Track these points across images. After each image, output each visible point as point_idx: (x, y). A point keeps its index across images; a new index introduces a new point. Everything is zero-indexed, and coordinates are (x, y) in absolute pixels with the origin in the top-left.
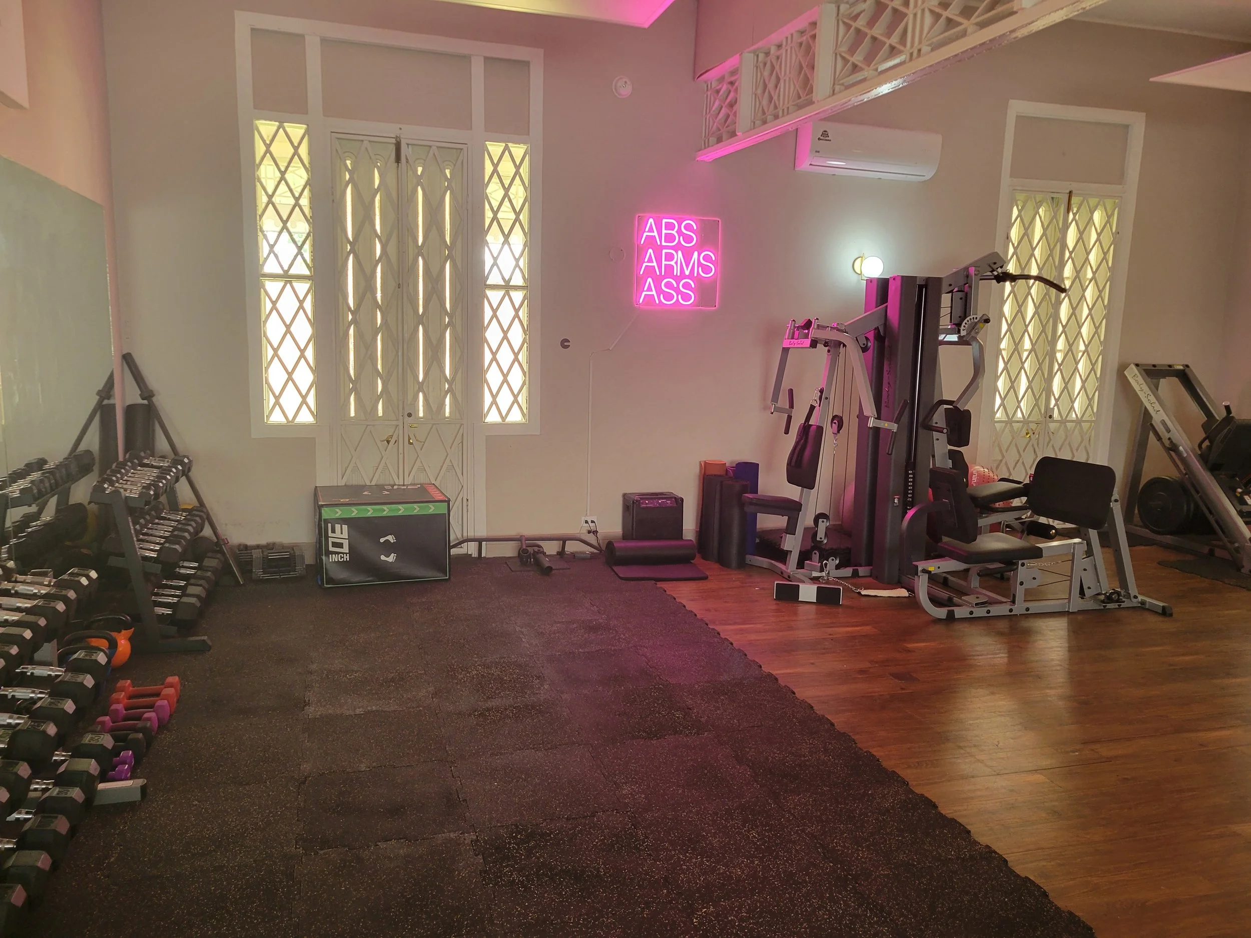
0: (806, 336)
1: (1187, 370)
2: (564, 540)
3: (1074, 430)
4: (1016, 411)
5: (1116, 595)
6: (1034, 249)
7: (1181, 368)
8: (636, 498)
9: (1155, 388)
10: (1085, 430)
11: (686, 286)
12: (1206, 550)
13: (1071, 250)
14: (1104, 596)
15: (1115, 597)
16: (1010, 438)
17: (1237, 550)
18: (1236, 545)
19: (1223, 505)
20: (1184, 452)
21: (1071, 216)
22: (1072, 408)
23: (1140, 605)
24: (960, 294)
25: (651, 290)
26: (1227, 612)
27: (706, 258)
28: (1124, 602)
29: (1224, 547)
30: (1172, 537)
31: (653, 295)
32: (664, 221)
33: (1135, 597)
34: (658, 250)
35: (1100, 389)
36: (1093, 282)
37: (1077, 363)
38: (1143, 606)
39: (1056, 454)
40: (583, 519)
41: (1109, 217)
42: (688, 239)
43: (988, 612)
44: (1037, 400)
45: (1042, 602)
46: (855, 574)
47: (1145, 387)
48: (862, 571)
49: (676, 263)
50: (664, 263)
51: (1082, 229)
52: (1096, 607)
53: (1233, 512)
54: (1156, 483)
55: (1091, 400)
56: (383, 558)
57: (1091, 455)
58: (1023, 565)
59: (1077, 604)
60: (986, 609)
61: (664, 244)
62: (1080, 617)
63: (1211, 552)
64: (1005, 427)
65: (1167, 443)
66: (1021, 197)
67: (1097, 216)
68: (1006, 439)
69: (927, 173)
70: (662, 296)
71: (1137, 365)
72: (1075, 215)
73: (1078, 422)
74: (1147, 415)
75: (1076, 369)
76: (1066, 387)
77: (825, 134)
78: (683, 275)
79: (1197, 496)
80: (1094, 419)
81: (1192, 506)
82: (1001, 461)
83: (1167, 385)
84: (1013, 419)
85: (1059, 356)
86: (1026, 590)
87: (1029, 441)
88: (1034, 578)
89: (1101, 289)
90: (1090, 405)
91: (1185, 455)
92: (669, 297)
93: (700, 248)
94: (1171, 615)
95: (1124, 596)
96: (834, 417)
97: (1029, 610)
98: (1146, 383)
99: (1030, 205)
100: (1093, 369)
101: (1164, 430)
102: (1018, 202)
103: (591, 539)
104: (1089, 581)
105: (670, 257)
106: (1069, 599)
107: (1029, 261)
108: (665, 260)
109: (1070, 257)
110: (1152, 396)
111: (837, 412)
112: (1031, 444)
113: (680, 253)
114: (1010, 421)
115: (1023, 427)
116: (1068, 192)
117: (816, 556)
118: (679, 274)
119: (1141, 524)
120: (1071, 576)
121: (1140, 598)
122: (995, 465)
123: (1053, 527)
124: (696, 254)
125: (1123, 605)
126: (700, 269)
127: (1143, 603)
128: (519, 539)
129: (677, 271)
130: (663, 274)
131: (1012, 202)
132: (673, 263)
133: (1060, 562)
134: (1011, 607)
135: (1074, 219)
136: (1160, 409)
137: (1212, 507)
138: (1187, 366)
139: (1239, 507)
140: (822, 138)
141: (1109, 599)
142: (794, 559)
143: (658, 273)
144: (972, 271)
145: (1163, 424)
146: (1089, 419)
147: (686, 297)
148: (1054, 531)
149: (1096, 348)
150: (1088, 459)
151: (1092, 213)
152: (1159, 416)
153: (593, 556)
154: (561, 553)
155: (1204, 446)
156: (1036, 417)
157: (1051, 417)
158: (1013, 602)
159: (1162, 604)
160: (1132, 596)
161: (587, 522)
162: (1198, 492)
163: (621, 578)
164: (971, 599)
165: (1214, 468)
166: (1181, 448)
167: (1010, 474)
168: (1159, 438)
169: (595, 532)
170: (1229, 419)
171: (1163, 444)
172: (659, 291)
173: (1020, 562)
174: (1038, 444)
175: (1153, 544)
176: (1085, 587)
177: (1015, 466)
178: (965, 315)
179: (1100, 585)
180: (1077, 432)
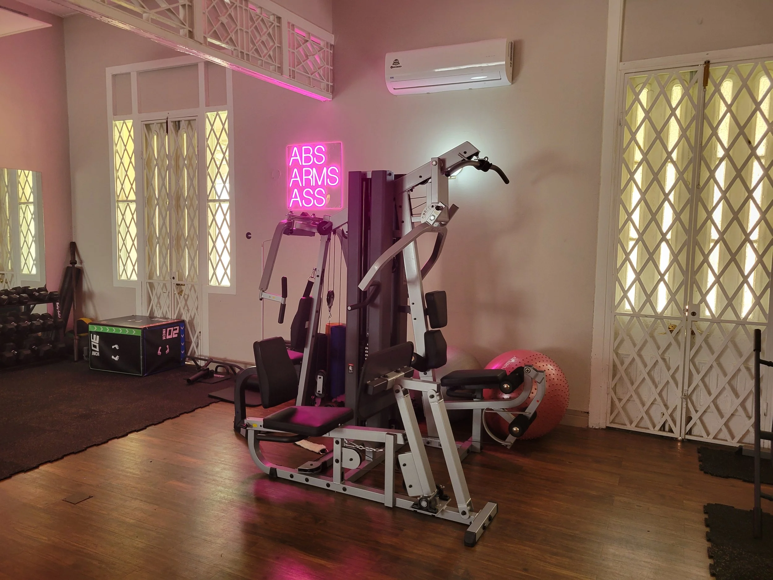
11: (319, 193)
25: (297, 198)
27: (333, 171)
31: (298, 201)
32: (303, 148)
34: (300, 169)
42: (319, 159)
49: (312, 177)
50: (304, 177)
56: (113, 357)
61: (304, 164)
70: (303, 201)
77: (396, 62)
78: (317, 186)
92: (308, 202)
93: (327, 164)
105: (308, 173)
108: (305, 176)
113: (314, 169)
114: (636, 315)
118: (314, 185)
124: (325, 169)
126: (328, 180)
129: (313, 183)
130: (304, 185)
132: (310, 177)
140: (394, 66)
143: (301, 185)
147: (320, 201)
172: (302, 198)
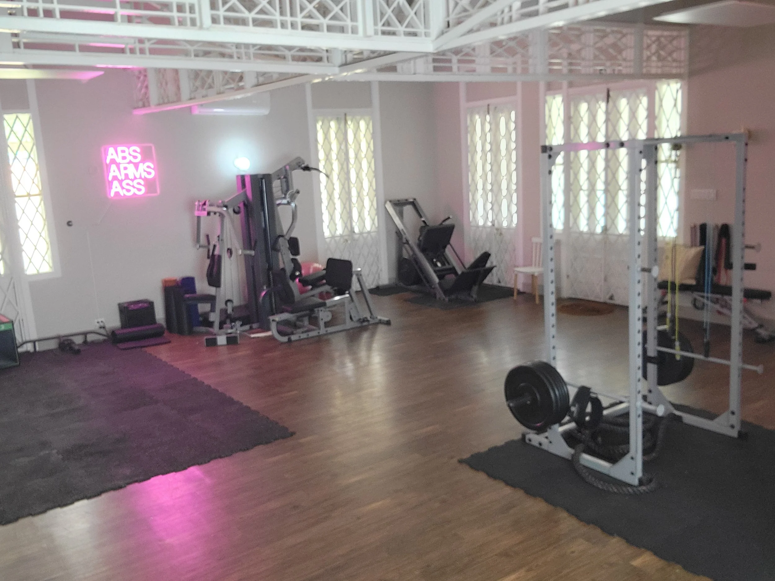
0: (204, 210)
1: (415, 201)
2: (85, 334)
3: (367, 237)
4: (336, 231)
5: (367, 319)
7: (412, 200)
8: (125, 305)
9: (401, 212)
10: (372, 237)
11: (139, 184)
14: (362, 320)
16: (335, 245)
17: (434, 289)
18: (433, 287)
19: (427, 269)
20: (411, 244)
22: (365, 225)
23: (378, 321)
24: (284, 180)
27: (148, 167)
28: (370, 321)
32: (119, 148)
33: (377, 318)
34: (118, 165)
36: (365, 159)
37: (364, 202)
38: (380, 322)
40: (96, 321)
41: (368, 125)
42: (135, 157)
43: (308, 335)
44: (346, 224)
45: (333, 327)
46: (251, 328)
47: (394, 212)
48: (255, 326)
51: (355, 132)
53: (431, 271)
55: (373, 220)
57: (378, 249)
58: (322, 311)
59: (349, 325)
60: (307, 333)
64: (332, 240)
65: (404, 241)
66: (320, 118)
67: (362, 125)
68: (333, 246)
69: (265, 111)
71: (390, 201)
72: (349, 126)
73: (368, 233)
74: (397, 227)
75: (364, 205)
76: (360, 216)
78: (135, 178)
80: (376, 231)
83: (407, 210)
84: (335, 236)
85: (354, 200)
86: (325, 322)
88: (328, 316)
89: (370, 163)
90: (374, 224)
92: (128, 191)
93: (143, 161)
94: (390, 324)
95: (370, 319)
96: (228, 249)
97: (327, 332)
99: (326, 122)
100: (372, 205)
101: (403, 234)
102: (320, 121)
103: (102, 331)
104: (354, 313)
106: (346, 323)
109: (351, 147)
110: (397, 217)
111: (229, 247)
112: (346, 247)
114: (333, 237)
116: (343, 114)
117: (228, 321)
120: (346, 312)
125: (369, 323)
126: (145, 173)
127: (380, 320)
128: (58, 337)
129: (131, 177)
130: (123, 178)
131: (316, 121)
134: (319, 331)
136: (400, 223)
138: (415, 199)
139: (434, 269)
141: (364, 321)
142: (217, 325)
143: (120, 179)
144: (288, 167)
145: (402, 231)
146: (374, 231)
147: (139, 190)
149: (372, 194)
151: (359, 123)
152: (400, 227)
153: (105, 341)
154: (85, 342)
156: (346, 232)
157: (354, 232)
158: (320, 329)
159: (387, 319)
161: (98, 322)
163: (121, 349)
164: (301, 330)
166: (410, 242)
169: (104, 328)
170: (425, 226)
171: (402, 241)
174: (350, 247)
176: (352, 316)
178: (288, 190)
179: (359, 315)
180: (369, 237)
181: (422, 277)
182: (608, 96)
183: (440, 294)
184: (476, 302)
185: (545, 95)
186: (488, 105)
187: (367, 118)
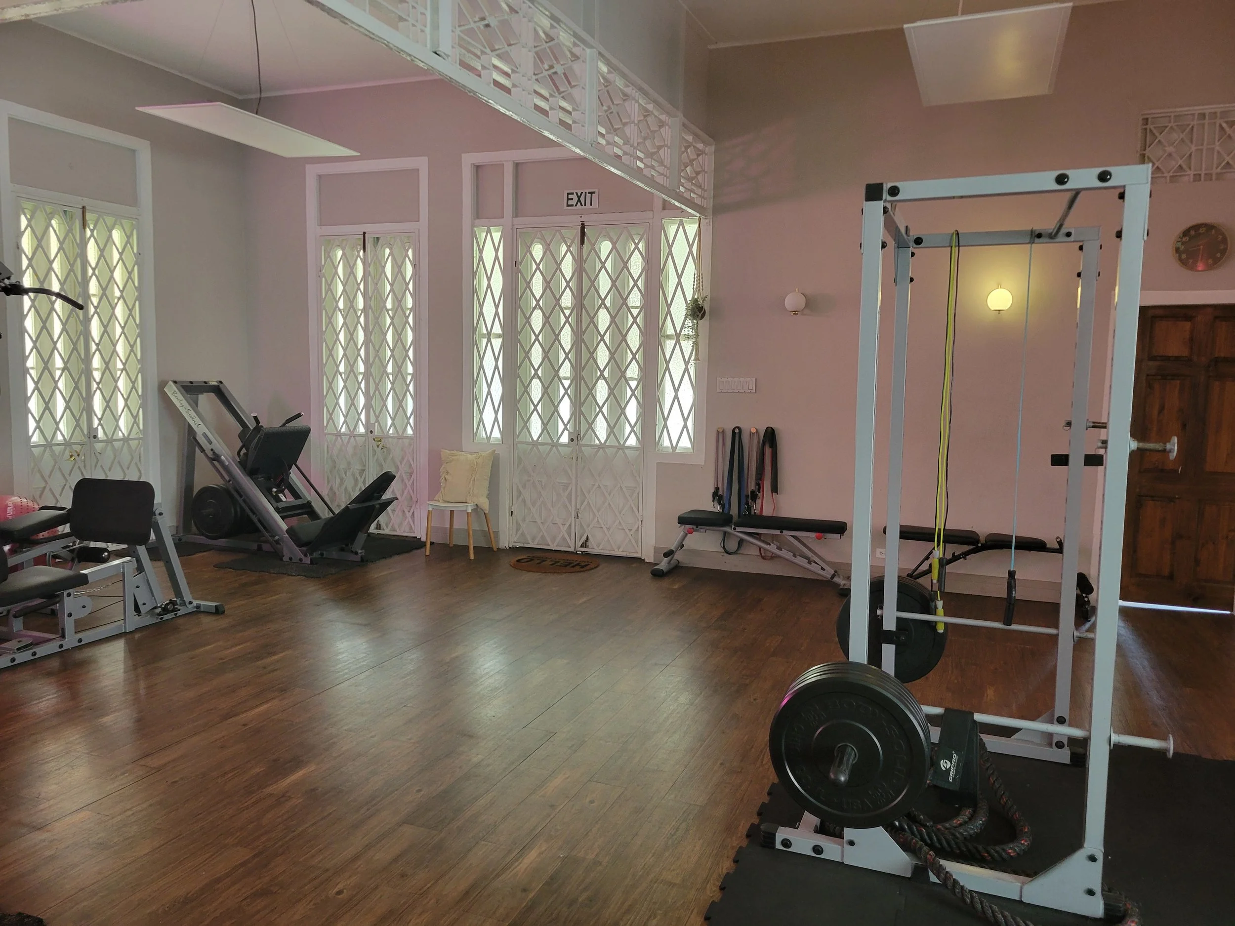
1: (221, 386)
3: (122, 449)
4: (55, 433)
5: (171, 605)
6: (51, 262)
7: (216, 384)
9: (195, 404)
10: (134, 448)
12: (254, 546)
13: (93, 266)
14: (160, 609)
15: (170, 607)
16: (53, 463)
17: (277, 542)
18: (277, 538)
19: (263, 506)
20: (226, 461)
21: (88, 233)
22: (117, 426)
23: (195, 610)
26: (271, 598)
28: (179, 610)
29: (267, 542)
30: (227, 540)
33: (191, 603)
35: (143, 406)
36: (121, 300)
37: (116, 381)
38: (198, 610)
39: (107, 476)
41: (129, 237)
43: (34, 654)
44: (77, 421)
45: (95, 629)
47: (184, 402)
51: (102, 247)
52: (154, 621)
53: (271, 509)
54: (206, 491)
55: (135, 417)
57: (142, 472)
58: (69, 595)
59: (134, 622)
60: (32, 651)
62: (137, 636)
63: (260, 548)
64: (44, 451)
65: (210, 454)
66: (28, 205)
67: (116, 235)
68: (47, 462)
71: (175, 382)
72: (92, 231)
73: (126, 440)
74: (191, 431)
75: (116, 387)
76: (108, 406)
79: (240, 500)
80: (141, 436)
81: (238, 510)
82: (45, 488)
83: (206, 400)
84: (53, 442)
85: (97, 375)
86: (76, 621)
87: (74, 465)
88: (84, 607)
89: (130, 307)
90: (135, 422)
91: (227, 463)
94: (223, 612)
95: (181, 605)
97: (81, 641)
98: (186, 399)
99: (40, 216)
100: (133, 387)
101: (206, 442)
102: (26, 211)
104: (143, 598)
106: (125, 619)
107: (47, 274)
109: (94, 274)
110: (192, 411)
112: (76, 466)
114: (49, 445)
115: (65, 449)
116: (81, 207)
119: (197, 532)
120: (124, 596)
121: (195, 603)
122: (38, 493)
123: (105, 550)
125: (179, 613)
127: (198, 607)
131: (19, 210)
133: (110, 584)
134: (61, 643)
135: (92, 235)
136: (200, 422)
137: (254, 509)
138: (221, 382)
139: (275, 505)
141: (165, 610)
145: (204, 436)
146: (136, 436)
148: (106, 554)
149: (134, 366)
150: (140, 477)
151: (110, 232)
152: (200, 429)
155: (242, 453)
156: (78, 437)
157: (95, 437)
158: (63, 636)
159: (214, 604)
160: (187, 602)
162: (241, 496)
164: (13, 644)
165: (252, 473)
166: (223, 457)
167: (57, 501)
168: (203, 451)
170: (258, 428)
171: (206, 455)
173: (65, 593)
174: (85, 466)
175: (210, 550)
176: (140, 603)
177: (62, 490)
179: (155, 598)
180: (125, 449)
181: (255, 520)
182: (583, 234)
183: (291, 550)
184: (364, 561)
185: (473, 226)
186: (364, 233)
187: (127, 224)
